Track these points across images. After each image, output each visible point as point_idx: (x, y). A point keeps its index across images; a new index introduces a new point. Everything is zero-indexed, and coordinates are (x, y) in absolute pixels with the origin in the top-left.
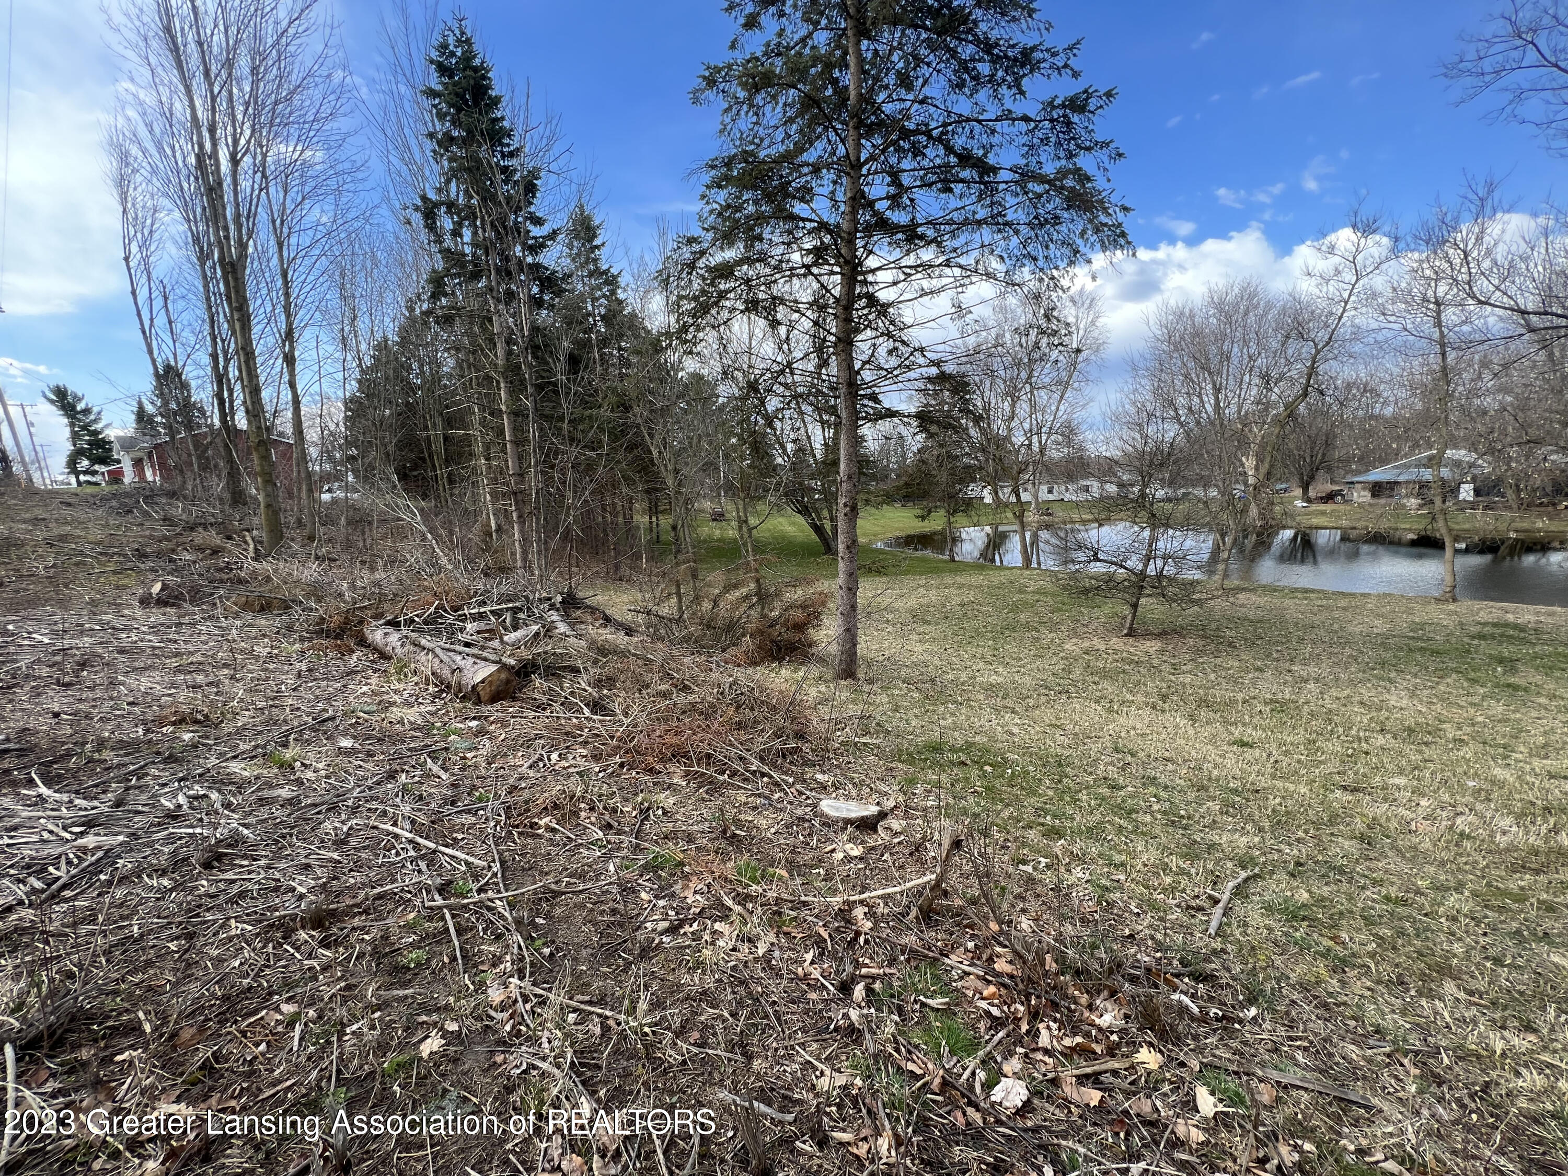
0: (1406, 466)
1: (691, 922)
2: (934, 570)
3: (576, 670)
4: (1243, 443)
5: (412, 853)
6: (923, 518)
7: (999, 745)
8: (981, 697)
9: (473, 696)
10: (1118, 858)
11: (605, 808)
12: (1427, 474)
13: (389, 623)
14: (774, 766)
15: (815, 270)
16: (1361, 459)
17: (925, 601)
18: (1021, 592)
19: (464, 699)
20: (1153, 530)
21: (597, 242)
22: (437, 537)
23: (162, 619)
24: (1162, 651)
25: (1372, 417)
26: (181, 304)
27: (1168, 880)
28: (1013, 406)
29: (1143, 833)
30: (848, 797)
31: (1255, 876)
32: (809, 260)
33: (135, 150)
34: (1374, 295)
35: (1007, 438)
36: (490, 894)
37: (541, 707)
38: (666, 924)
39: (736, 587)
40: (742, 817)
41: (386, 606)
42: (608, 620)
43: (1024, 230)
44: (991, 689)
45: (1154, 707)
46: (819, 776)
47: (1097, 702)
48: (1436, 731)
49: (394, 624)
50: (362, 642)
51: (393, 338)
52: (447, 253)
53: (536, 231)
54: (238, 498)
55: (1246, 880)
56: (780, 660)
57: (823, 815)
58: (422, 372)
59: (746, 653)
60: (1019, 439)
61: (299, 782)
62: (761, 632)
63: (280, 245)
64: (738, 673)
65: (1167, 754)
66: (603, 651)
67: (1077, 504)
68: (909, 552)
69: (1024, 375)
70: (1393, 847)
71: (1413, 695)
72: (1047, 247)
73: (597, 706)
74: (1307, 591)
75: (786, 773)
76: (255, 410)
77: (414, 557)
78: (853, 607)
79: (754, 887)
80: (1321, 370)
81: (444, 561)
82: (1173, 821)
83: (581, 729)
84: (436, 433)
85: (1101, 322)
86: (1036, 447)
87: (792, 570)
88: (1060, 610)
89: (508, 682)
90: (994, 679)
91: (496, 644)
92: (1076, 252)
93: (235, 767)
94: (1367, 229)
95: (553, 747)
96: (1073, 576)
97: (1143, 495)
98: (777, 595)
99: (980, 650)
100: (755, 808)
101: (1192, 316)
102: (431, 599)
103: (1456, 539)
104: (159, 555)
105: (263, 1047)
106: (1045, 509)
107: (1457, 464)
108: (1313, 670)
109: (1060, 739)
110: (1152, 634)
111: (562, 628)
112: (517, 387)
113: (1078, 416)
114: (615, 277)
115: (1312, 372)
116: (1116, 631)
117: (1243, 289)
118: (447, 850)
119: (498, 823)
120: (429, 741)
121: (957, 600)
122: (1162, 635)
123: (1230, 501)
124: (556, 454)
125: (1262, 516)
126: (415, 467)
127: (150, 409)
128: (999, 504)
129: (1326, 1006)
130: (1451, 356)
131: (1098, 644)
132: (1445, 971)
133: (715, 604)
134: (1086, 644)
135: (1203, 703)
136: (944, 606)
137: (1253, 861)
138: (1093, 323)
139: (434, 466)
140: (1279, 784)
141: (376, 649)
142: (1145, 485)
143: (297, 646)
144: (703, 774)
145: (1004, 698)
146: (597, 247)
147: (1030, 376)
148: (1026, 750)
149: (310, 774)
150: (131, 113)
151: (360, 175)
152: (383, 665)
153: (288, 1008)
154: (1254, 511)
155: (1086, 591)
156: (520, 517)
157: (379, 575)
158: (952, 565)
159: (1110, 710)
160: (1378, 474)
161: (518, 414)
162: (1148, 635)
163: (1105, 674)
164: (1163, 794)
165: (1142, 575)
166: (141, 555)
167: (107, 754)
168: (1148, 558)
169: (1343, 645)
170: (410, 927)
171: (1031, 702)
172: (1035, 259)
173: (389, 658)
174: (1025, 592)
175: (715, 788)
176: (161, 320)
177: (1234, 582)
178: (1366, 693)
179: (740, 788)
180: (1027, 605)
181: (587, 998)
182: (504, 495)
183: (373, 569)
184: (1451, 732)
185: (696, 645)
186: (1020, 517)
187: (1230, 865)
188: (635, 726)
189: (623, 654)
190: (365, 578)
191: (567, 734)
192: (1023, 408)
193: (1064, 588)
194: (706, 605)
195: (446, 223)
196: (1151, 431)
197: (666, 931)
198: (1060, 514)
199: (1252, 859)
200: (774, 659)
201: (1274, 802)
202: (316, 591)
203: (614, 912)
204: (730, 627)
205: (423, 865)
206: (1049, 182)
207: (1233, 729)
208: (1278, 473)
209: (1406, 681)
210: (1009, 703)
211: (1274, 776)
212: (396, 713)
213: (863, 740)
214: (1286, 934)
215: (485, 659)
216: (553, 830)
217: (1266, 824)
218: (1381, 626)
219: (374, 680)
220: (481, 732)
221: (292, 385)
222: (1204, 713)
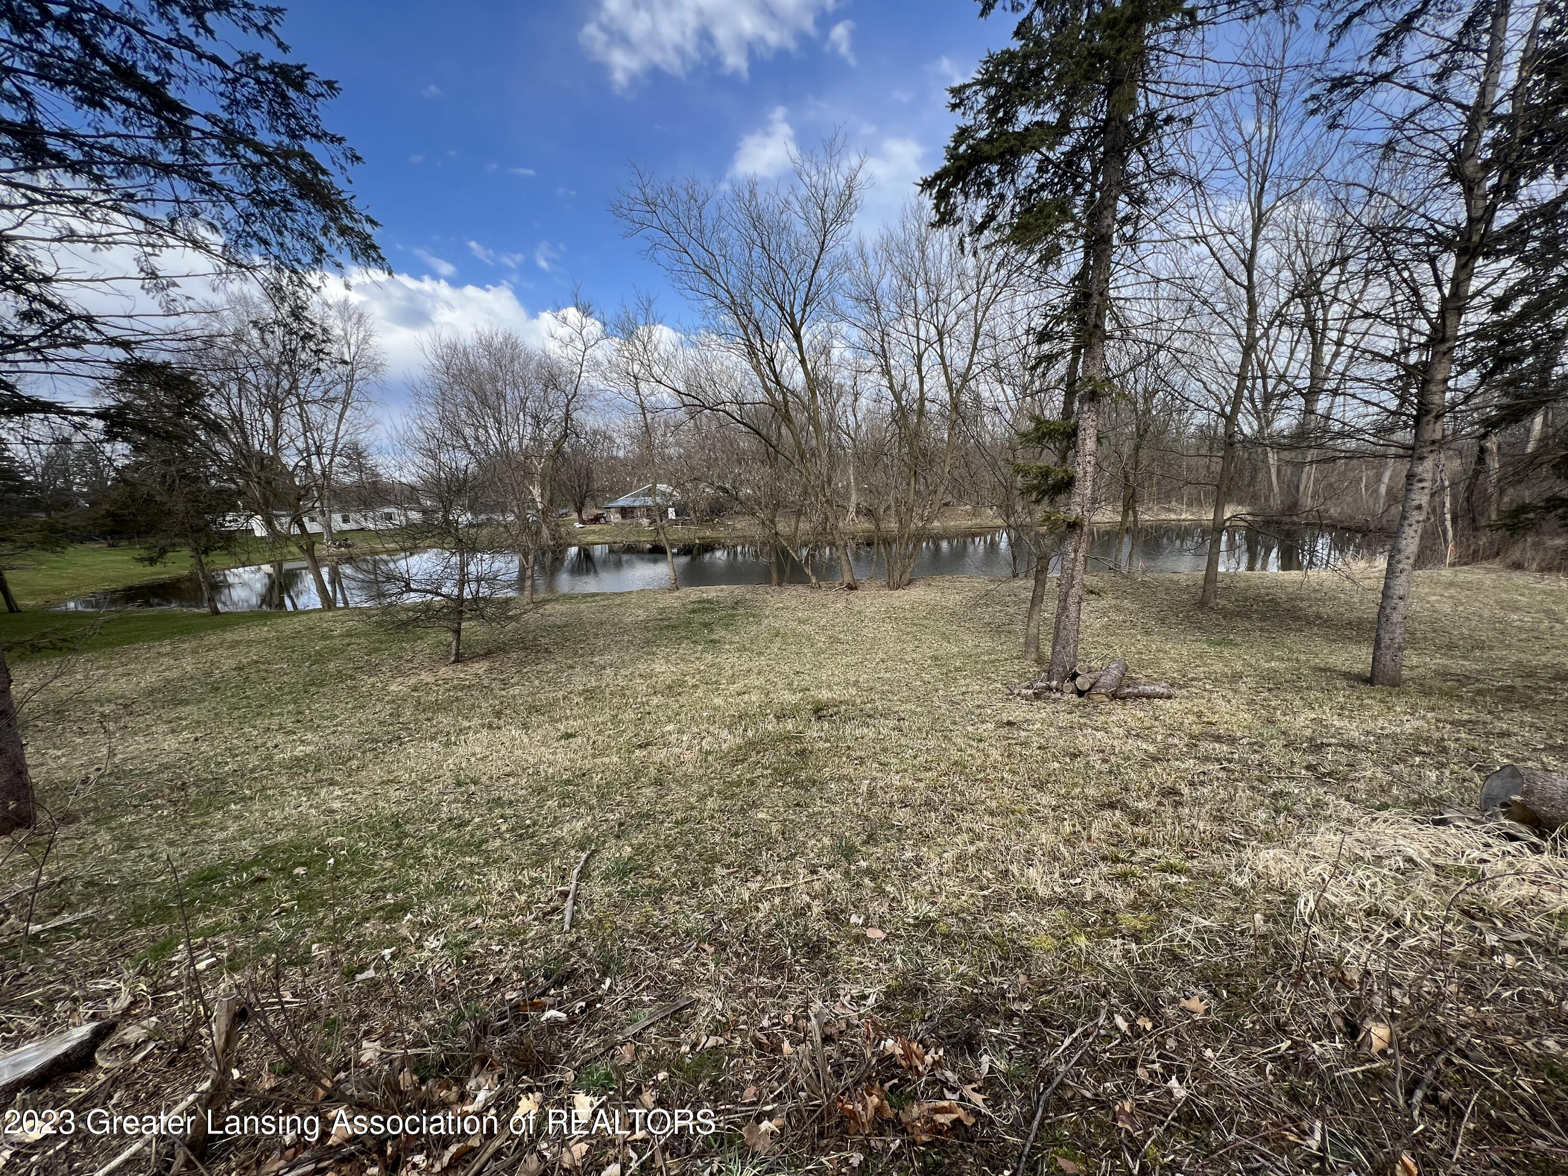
0: (637, 495)
2: (188, 629)
4: (528, 474)
6: (152, 561)
7: (314, 833)
8: (283, 780)
10: (472, 901)
12: (649, 501)
16: (611, 490)
17: (175, 674)
18: (324, 637)
20: (462, 555)
24: (490, 670)
25: (612, 458)
27: (523, 898)
28: (277, 420)
29: (495, 862)
31: (594, 851)
34: (598, 364)
35: (275, 459)
43: (243, 203)
44: (297, 765)
45: (490, 727)
47: (433, 739)
48: (682, 683)
55: (586, 861)
60: (291, 459)
65: (508, 769)
67: (378, 533)
68: (131, 609)
69: (286, 384)
70: (675, 780)
71: (668, 661)
72: (280, 233)
74: (594, 595)
80: (574, 415)
82: (522, 833)
85: (373, 341)
86: (317, 468)
88: (379, 650)
90: (300, 751)
92: (321, 250)
94: (586, 311)
96: (385, 610)
97: (446, 520)
99: (276, 720)
101: (466, 354)
103: (672, 546)
106: (342, 540)
107: (663, 494)
108: (607, 658)
109: (394, 795)
110: (479, 655)
113: (364, 438)
115: (568, 416)
116: (443, 659)
117: (506, 339)
121: (233, 663)
122: (487, 655)
123: (525, 526)
125: (553, 538)
128: (277, 539)
129: (655, 937)
130: (649, 416)
131: (427, 677)
132: (714, 859)
134: (413, 681)
135: (533, 709)
136: (209, 674)
137: (589, 839)
138: (365, 340)
140: (598, 761)
142: (447, 512)
145: (317, 770)
147: (294, 386)
148: (352, 825)
154: (545, 532)
155: (403, 625)
158: (216, 619)
159: (447, 744)
160: (623, 501)
162: (476, 657)
163: (438, 707)
164: (509, 812)
165: (460, 599)
168: (462, 583)
169: (622, 634)
171: (354, 764)
172: (265, 243)
174: (332, 637)
177: (542, 595)
178: (642, 667)
180: (334, 652)
184: (691, 682)
186: (309, 551)
187: (573, 853)
192: (291, 423)
193: (379, 624)
196: (444, 457)
198: (361, 546)
199: (588, 838)
201: (596, 779)
206: (268, 155)
207: (558, 725)
208: (558, 500)
209: (661, 652)
210: (325, 775)
211: (594, 756)
214: (621, 892)
217: (594, 801)
218: (642, 614)
222: (534, 719)
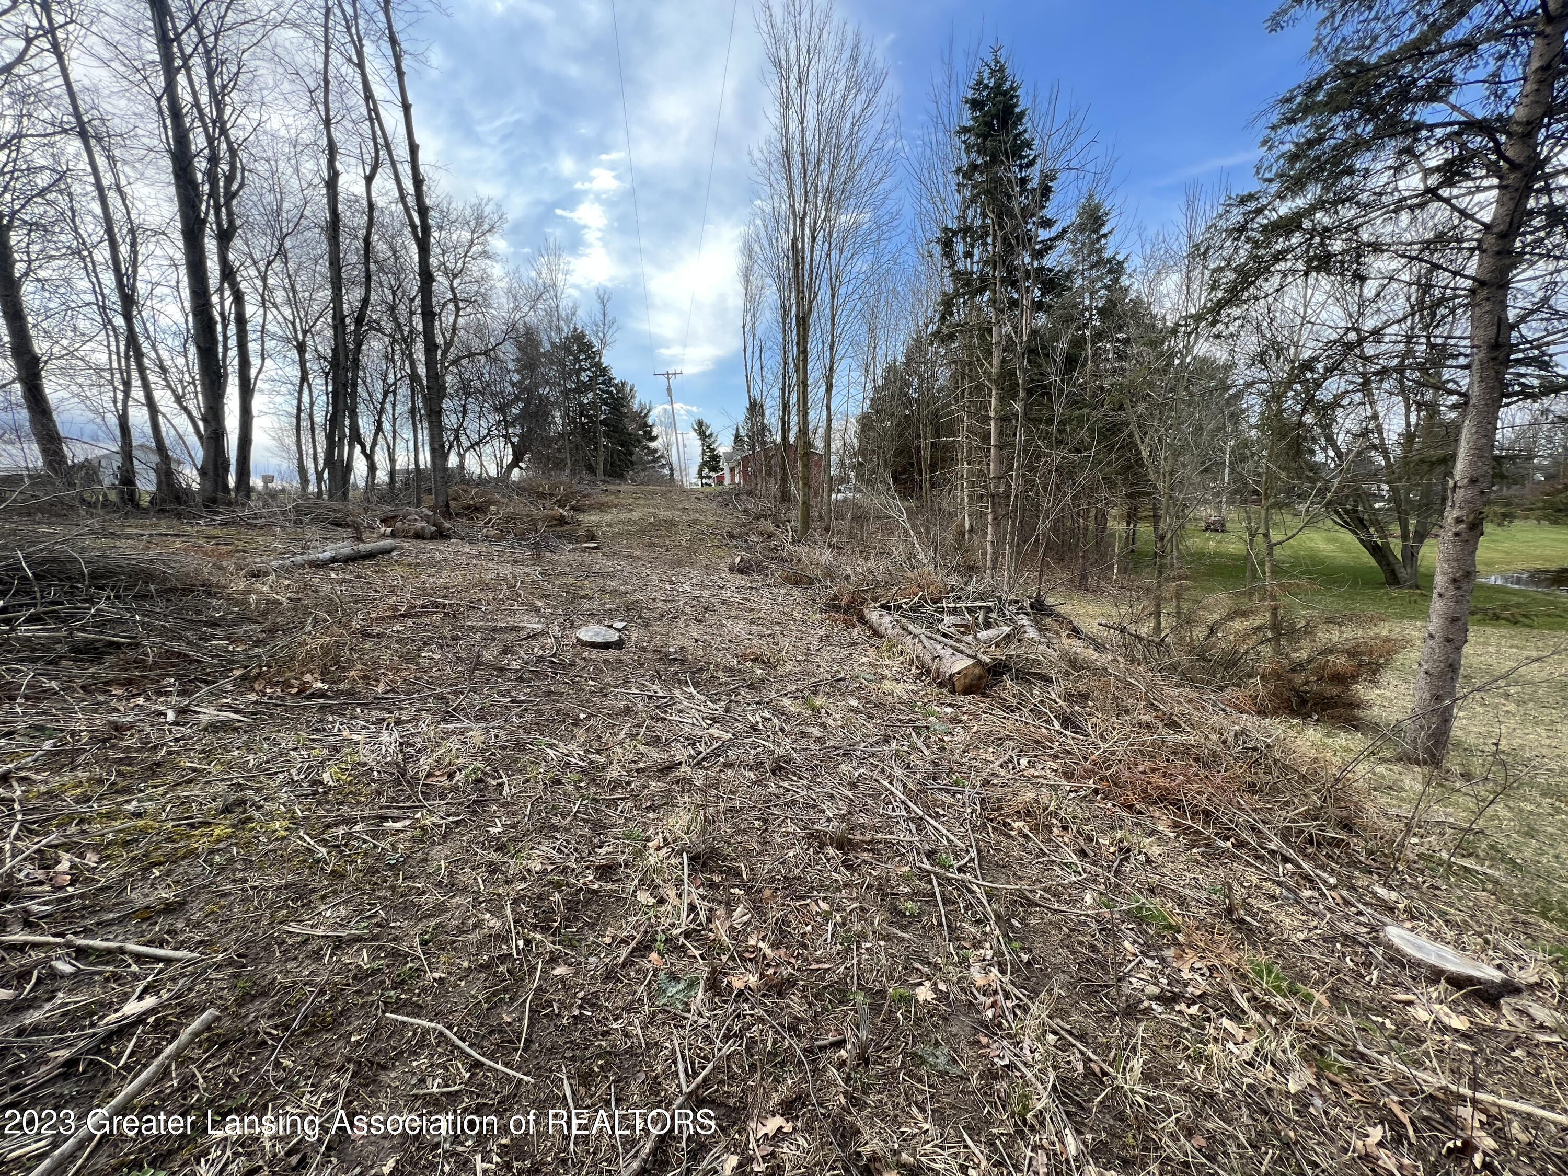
1: (1191, 1002)
3: (1048, 680)
5: (904, 813)
9: (948, 683)
11: (1079, 832)
13: (883, 607)
14: (1302, 851)
15: (1445, 192)
19: (940, 685)
21: (1104, 231)
22: (918, 533)
23: (743, 583)
26: (769, 353)
30: (1436, 936)
32: (1433, 180)
33: (757, 248)
36: (968, 877)
37: (1011, 709)
38: (1156, 990)
39: (1244, 614)
40: (1253, 902)
41: (880, 591)
42: (1076, 632)
46: (1381, 891)
49: (885, 607)
50: (862, 619)
51: (901, 359)
52: (958, 276)
53: (1044, 234)
54: (785, 496)
56: (1306, 716)
57: (1389, 946)
58: (920, 386)
59: (1253, 698)
61: (824, 726)
62: (1277, 675)
63: (833, 296)
64: (1248, 721)
66: (1074, 663)
73: (1067, 721)
75: (1322, 867)
76: (803, 430)
77: (898, 550)
78: (1453, 668)
79: (1280, 999)
81: (921, 556)
83: (1052, 742)
84: (926, 442)
87: (1330, 603)
89: (980, 677)
91: (969, 638)
93: (786, 702)
95: (1021, 753)
98: (1309, 630)
100: (1273, 898)
102: (915, 589)
104: (740, 536)
105: (809, 928)
111: (1032, 633)
112: (1008, 392)
114: (1120, 264)
118: (932, 821)
119: (974, 811)
120: (913, 717)
124: (1038, 457)
126: (904, 471)
127: (742, 432)
133: (1212, 631)
139: (920, 471)
141: (871, 627)
143: (818, 616)
144: (1198, 832)
146: (1105, 236)
149: (831, 722)
150: (758, 222)
151: (895, 223)
152: (878, 642)
153: (824, 906)
156: (994, 519)
157: (871, 564)
161: (1004, 419)
166: (731, 536)
167: (720, 674)
170: (906, 879)
173: (882, 637)
175: (1212, 854)
176: (757, 367)
179: (1248, 864)
181: (1068, 1027)
182: (982, 496)
183: (867, 559)
185: (1187, 678)
188: (1112, 754)
189: (1100, 672)
190: (862, 566)
191: (1037, 742)
194: (1199, 633)
195: (960, 248)
197: (1158, 998)
200: (1294, 713)
202: (830, 573)
203: (1093, 948)
204: (1230, 662)
205: (913, 827)
212: (888, 685)
213: (1466, 862)
215: (962, 652)
216: (1026, 836)
219: (871, 652)
220: (956, 720)
221: (828, 407)
